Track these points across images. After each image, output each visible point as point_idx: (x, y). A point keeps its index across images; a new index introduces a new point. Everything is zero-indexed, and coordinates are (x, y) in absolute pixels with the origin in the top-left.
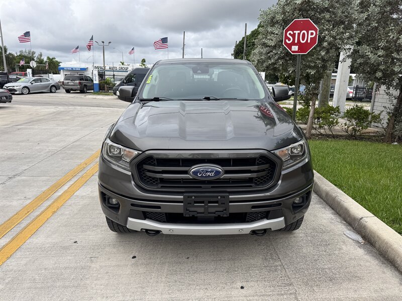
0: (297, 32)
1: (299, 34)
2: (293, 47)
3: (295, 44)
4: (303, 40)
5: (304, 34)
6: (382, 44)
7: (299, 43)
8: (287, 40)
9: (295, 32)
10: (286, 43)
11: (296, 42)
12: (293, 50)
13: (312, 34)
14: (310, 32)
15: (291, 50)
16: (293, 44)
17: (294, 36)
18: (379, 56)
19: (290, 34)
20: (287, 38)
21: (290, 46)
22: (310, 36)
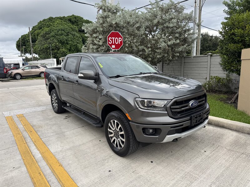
0: (113, 38)
1: (114, 39)
2: (112, 46)
3: (114, 45)
4: (117, 42)
5: (117, 39)
6: (149, 46)
7: (115, 44)
8: (109, 42)
9: (112, 38)
10: (109, 44)
11: (114, 43)
12: (113, 47)
13: (120, 39)
14: (119, 38)
15: (112, 47)
16: (112, 44)
17: (112, 40)
18: (149, 51)
19: (110, 39)
20: (109, 41)
21: (111, 45)
22: (119, 41)
